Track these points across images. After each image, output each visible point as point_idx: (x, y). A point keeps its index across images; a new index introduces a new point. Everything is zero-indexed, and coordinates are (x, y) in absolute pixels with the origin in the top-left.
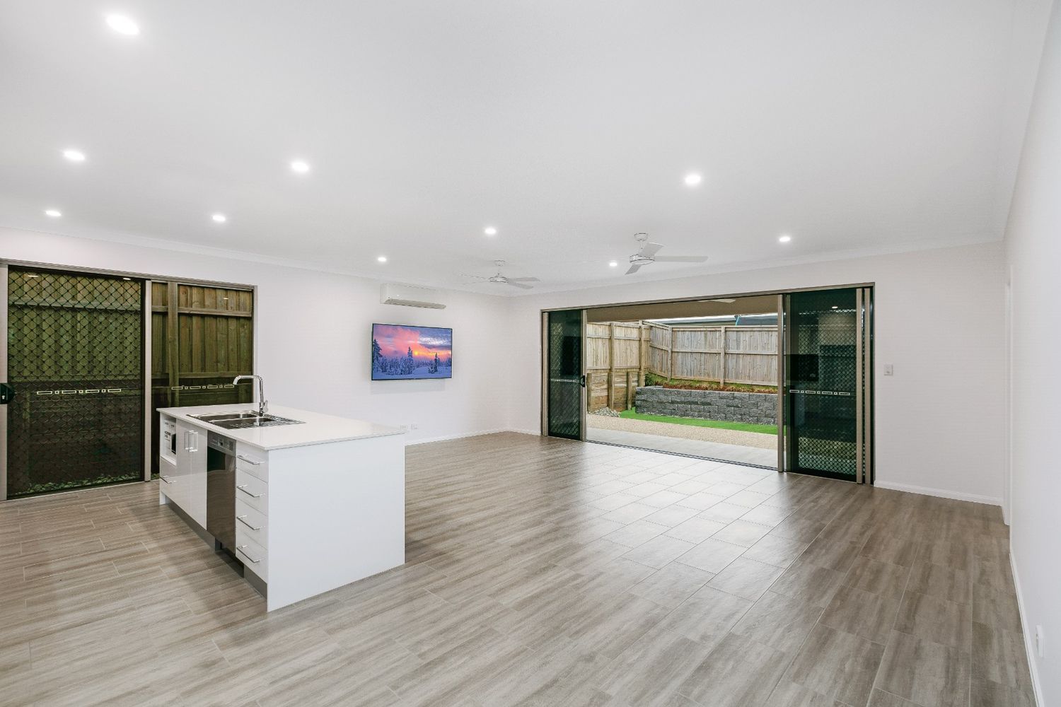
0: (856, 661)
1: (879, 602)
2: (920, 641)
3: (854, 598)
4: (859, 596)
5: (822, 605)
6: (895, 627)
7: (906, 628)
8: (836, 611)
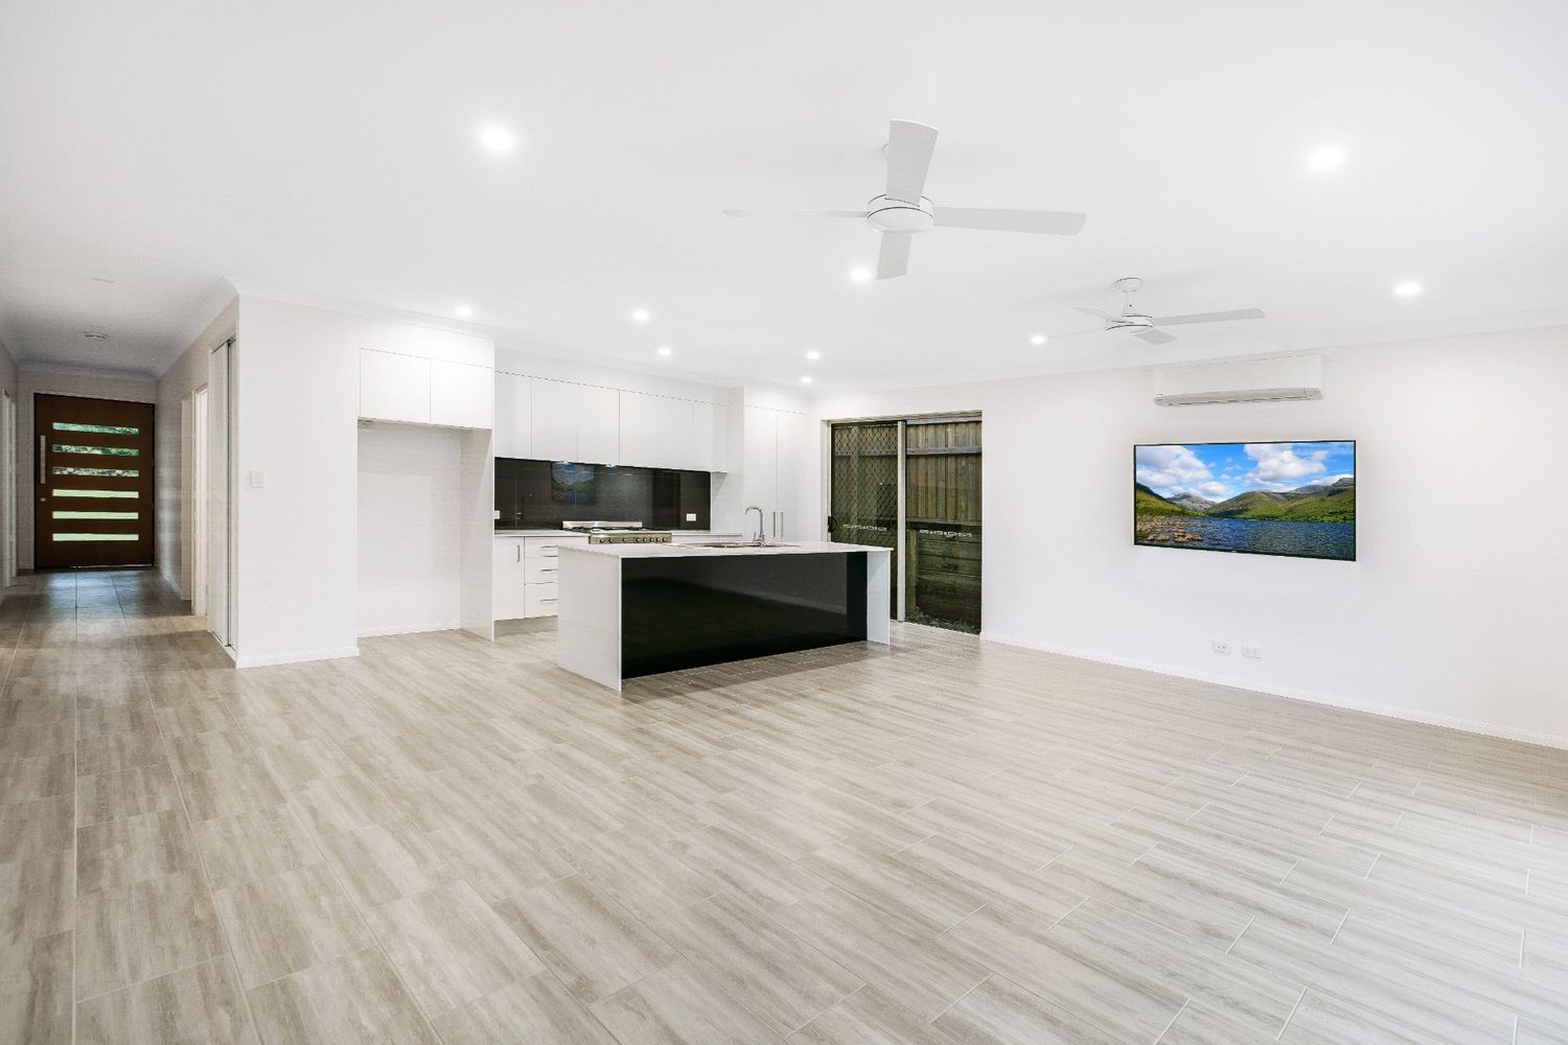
0: (112, 859)
1: (124, 965)
2: (16, 938)
3: (180, 942)
4: (175, 952)
5: (222, 892)
6: (71, 936)
7: (48, 948)
8: (191, 900)
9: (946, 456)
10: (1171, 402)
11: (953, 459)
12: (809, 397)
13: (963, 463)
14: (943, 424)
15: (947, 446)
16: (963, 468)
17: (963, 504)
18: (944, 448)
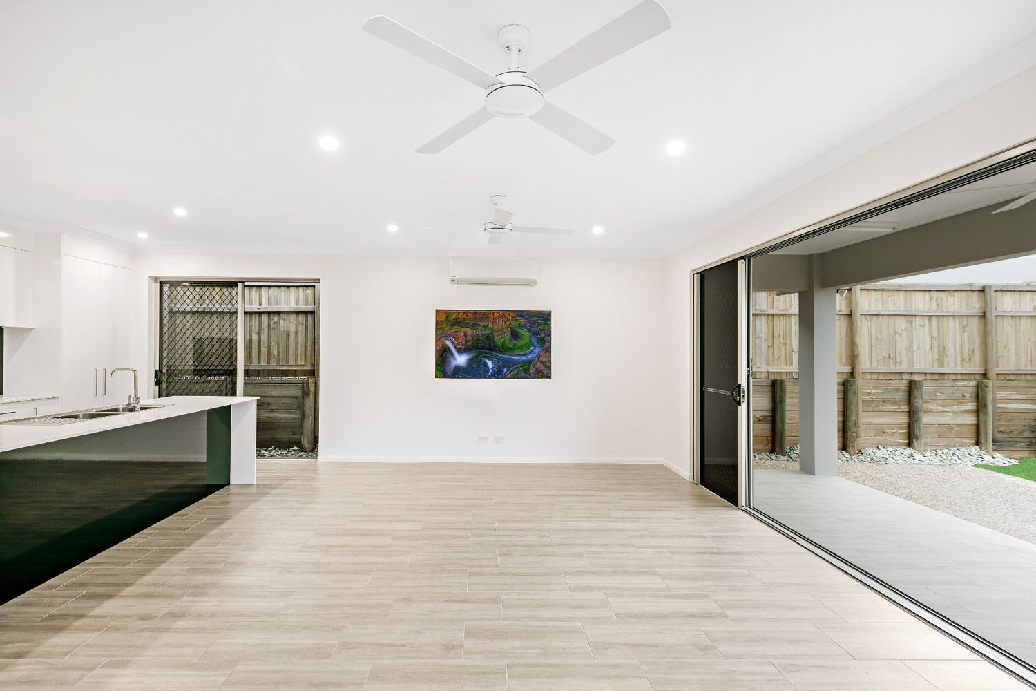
9: (260, 313)
10: (456, 282)
11: (267, 315)
12: (134, 253)
13: (276, 319)
14: (257, 286)
15: (260, 305)
16: (275, 323)
17: (275, 352)
18: (258, 306)
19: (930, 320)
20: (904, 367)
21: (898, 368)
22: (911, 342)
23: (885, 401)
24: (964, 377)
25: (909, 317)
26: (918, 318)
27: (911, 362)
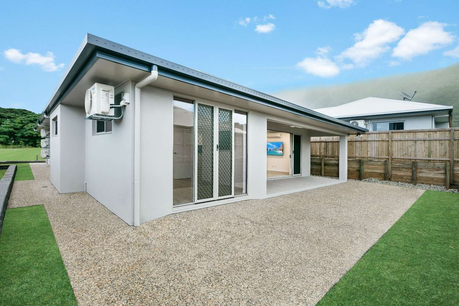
19: (424, 142)
20: (412, 157)
21: (409, 157)
22: (415, 150)
23: (403, 168)
24: (441, 162)
25: (415, 141)
26: (419, 141)
27: (415, 156)
